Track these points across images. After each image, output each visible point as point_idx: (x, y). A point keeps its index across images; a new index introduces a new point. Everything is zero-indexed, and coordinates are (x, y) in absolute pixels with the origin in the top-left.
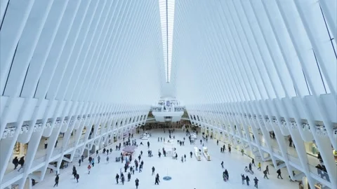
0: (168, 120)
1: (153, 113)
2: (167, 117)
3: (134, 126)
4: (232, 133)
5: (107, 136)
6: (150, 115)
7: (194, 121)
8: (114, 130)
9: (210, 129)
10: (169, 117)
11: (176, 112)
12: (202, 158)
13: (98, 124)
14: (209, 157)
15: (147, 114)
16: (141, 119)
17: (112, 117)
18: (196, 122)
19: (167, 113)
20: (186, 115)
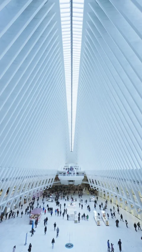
0: (71, 183)
1: (59, 177)
2: (70, 181)
3: (43, 189)
4: (125, 197)
5: (19, 197)
6: (57, 179)
7: (93, 185)
8: (26, 192)
9: (106, 193)
10: (72, 181)
11: (78, 177)
12: (101, 222)
13: (13, 186)
14: (107, 221)
15: (54, 177)
16: (49, 182)
17: (25, 180)
18: (94, 186)
19: (71, 178)
20: (86, 179)
